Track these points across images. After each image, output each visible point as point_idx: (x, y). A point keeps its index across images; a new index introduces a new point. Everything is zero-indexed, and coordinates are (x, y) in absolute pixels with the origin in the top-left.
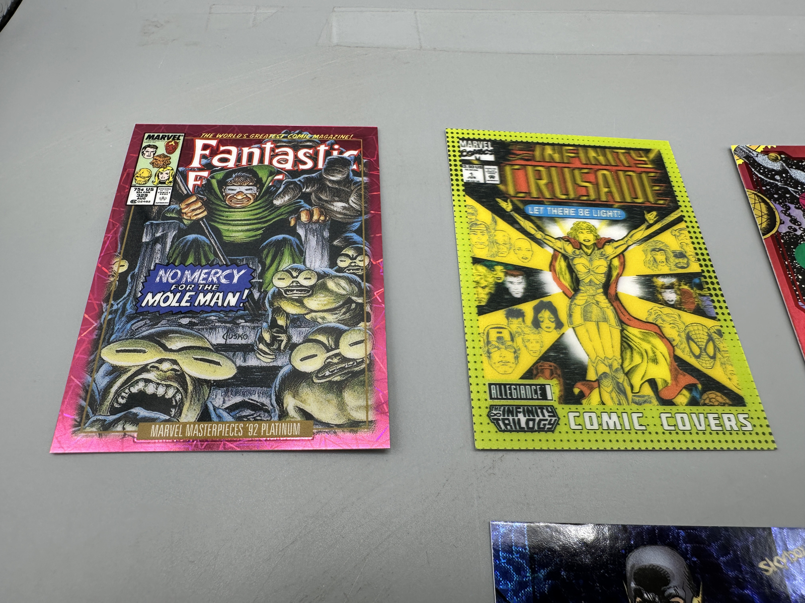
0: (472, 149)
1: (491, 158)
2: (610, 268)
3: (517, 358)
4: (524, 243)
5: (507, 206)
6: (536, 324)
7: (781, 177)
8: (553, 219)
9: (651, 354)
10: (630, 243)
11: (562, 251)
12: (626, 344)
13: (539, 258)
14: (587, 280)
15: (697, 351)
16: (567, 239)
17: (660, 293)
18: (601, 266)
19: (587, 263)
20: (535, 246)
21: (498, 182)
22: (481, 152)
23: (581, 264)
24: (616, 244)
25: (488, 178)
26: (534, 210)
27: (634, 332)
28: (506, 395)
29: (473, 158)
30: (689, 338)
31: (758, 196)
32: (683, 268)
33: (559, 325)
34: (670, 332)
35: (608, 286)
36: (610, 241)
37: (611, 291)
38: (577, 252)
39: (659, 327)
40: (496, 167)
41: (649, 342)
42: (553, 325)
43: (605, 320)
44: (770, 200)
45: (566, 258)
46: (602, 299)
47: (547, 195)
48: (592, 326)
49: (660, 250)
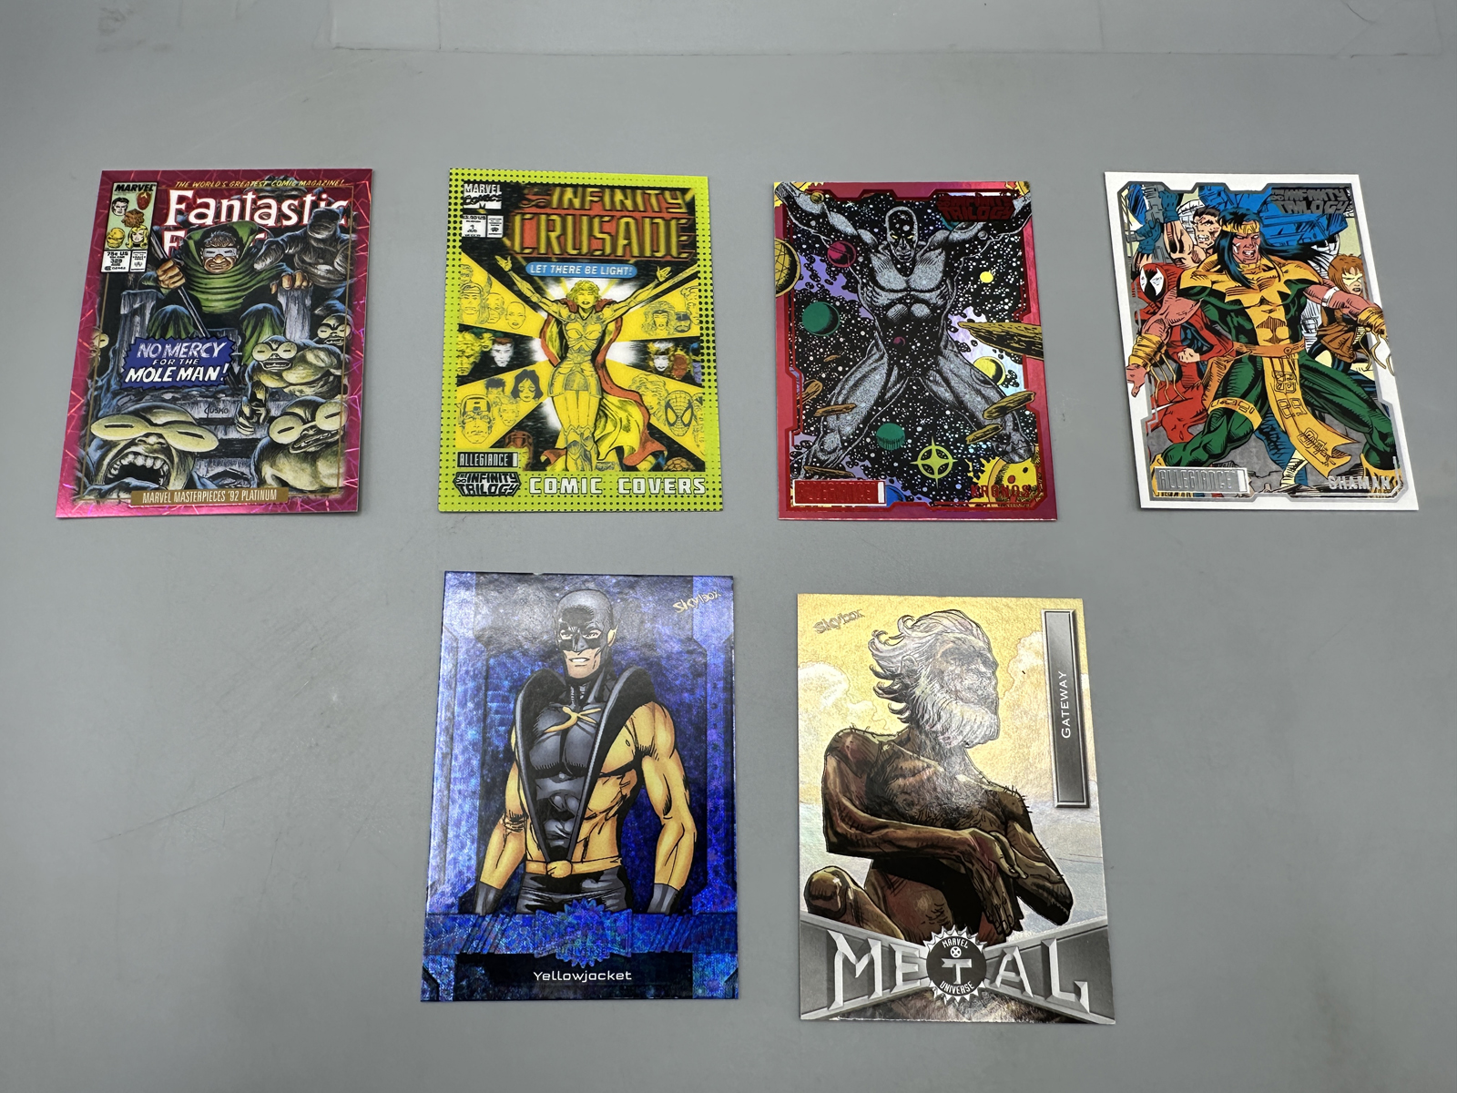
0: (477, 195)
1: (496, 205)
2: (604, 333)
3: (490, 428)
4: (517, 307)
5: (506, 265)
6: (515, 393)
7: (818, 222)
8: (557, 279)
9: (624, 422)
10: (632, 304)
11: (557, 316)
12: (602, 412)
13: (529, 323)
14: (576, 348)
15: (672, 418)
16: (564, 302)
17: (653, 360)
18: (594, 330)
19: (581, 329)
20: (529, 309)
21: (501, 236)
22: (487, 198)
23: (573, 330)
24: (616, 306)
25: (490, 231)
26: (535, 269)
27: (612, 401)
28: (473, 463)
29: (477, 206)
30: (668, 406)
31: (785, 246)
32: (683, 331)
33: (538, 394)
34: (649, 400)
35: (597, 355)
36: (611, 303)
37: (599, 358)
38: (573, 316)
39: (641, 396)
40: (502, 217)
41: (626, 411)
42: (532, 395)
43: (586, 388)
44: (797, 251)
45: (559, 322)
46: (588, 367)
47: (557, 251)
48: (571, 395)
49: (664, 312)
